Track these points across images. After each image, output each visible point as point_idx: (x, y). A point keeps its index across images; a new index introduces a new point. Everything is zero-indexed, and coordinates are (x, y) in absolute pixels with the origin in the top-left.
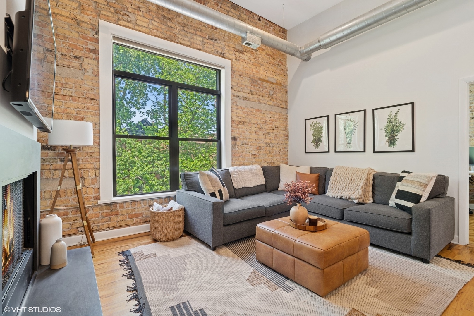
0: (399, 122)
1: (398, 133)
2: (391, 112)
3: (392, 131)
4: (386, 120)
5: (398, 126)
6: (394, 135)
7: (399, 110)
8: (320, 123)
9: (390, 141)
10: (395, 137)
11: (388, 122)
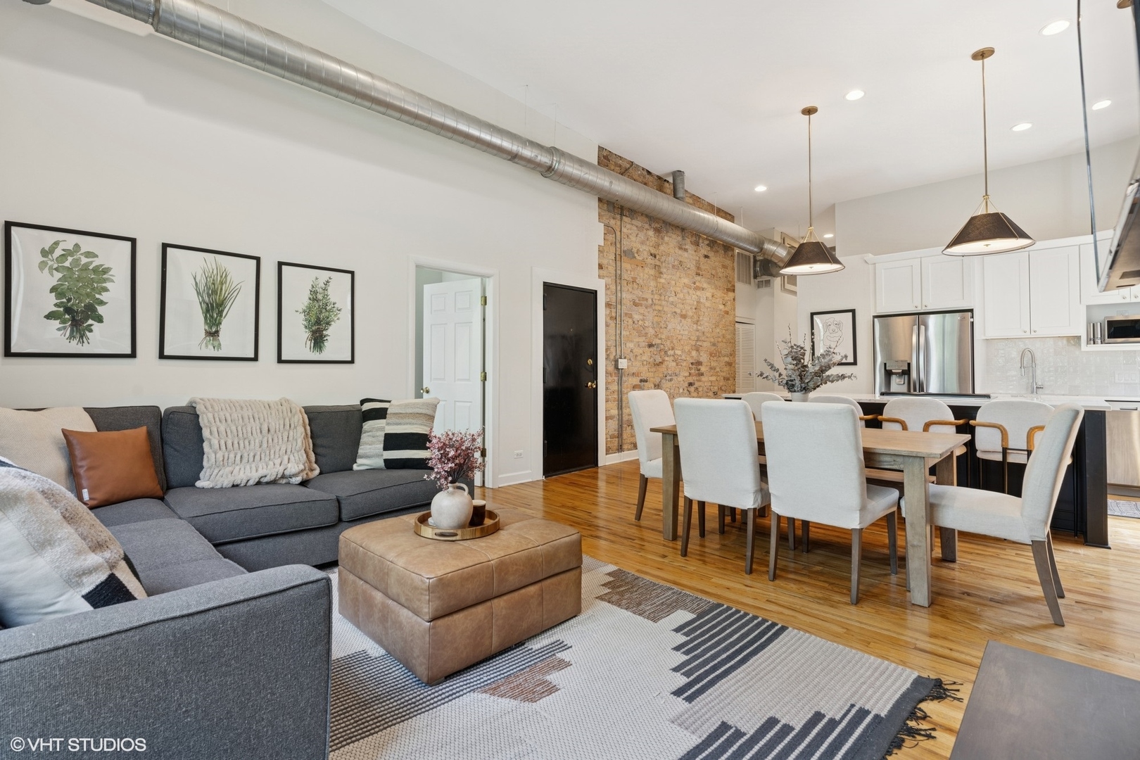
0: (330, 304)
1: (328, 324)
2: (317, 279)
3: (318, 318)
4: (307, 294)
5: (329, 311)
6: (321, 327)
7: (330, 278)
8: (97, 256)
9: (315, 340)
10: (324, 332)
11: (310, 299)
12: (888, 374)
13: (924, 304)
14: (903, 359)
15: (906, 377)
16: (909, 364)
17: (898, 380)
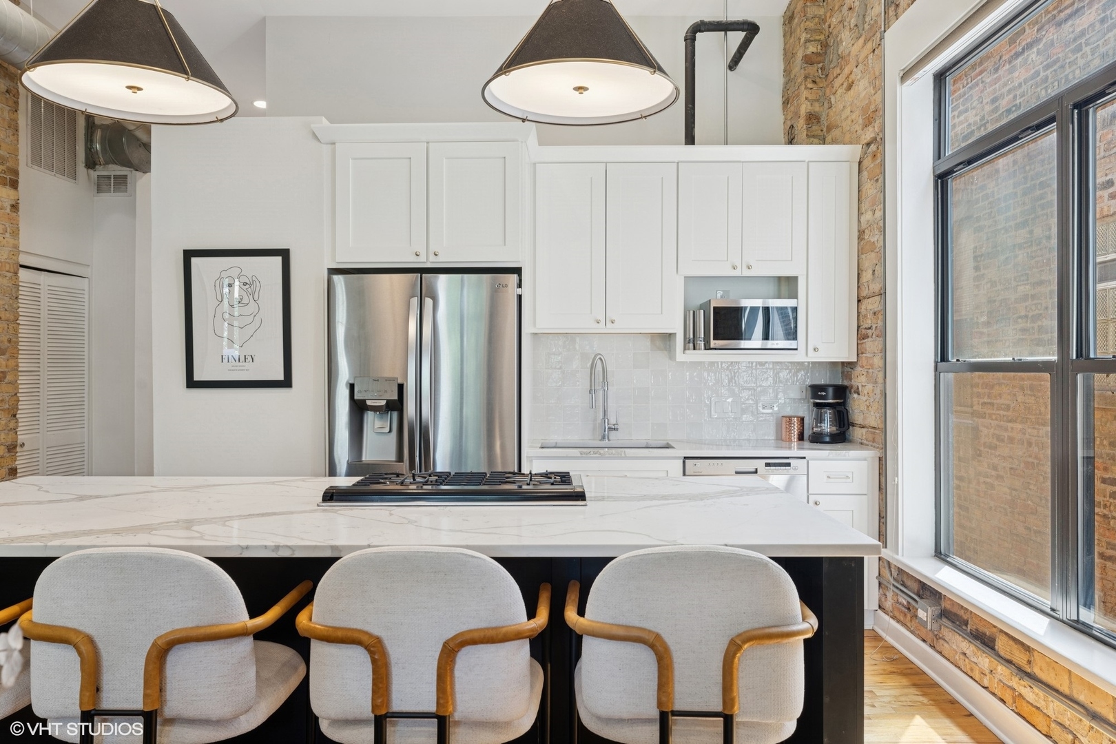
12: (359, 408)
13: (433, 248)
14: (387, 374)
15: (395, 415)
16: (401, 388)
17: (378, 423)
